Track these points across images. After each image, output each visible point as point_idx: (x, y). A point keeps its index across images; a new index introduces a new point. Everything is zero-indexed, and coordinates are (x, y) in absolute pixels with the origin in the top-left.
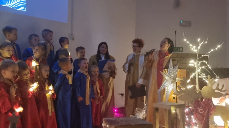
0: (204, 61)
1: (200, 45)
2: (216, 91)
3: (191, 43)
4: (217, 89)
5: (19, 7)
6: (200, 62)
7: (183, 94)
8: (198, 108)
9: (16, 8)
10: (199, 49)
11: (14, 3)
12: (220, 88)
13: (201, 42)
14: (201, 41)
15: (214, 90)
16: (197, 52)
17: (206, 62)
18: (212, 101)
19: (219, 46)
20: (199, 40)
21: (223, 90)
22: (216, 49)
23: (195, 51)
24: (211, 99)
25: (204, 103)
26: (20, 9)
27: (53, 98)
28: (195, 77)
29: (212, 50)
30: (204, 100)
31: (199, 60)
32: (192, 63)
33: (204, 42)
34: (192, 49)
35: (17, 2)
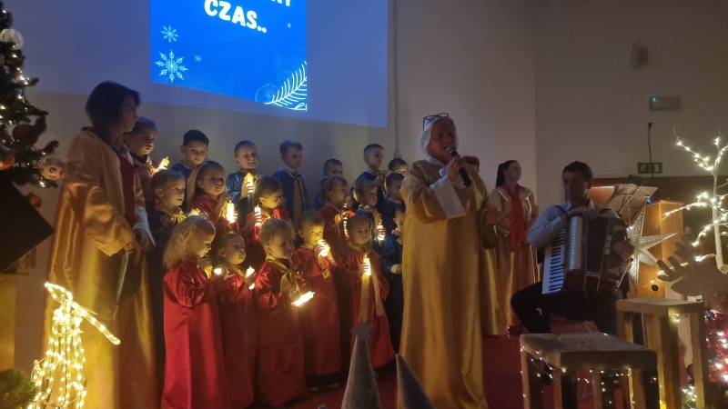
1: (721, 153)
3: (696, 149)
5: (295, 104)
6: (722, 198)
9: (290, 106)
10: (720, 165)
11: (286, 97)
13: (722, 145)
16: (714, 171)
20: (717, 141)
23: (710, 169)
26: (296, 108)
28: (711, 234)
32: (703, 200)
34: (701, 165)
35: (291, 95)
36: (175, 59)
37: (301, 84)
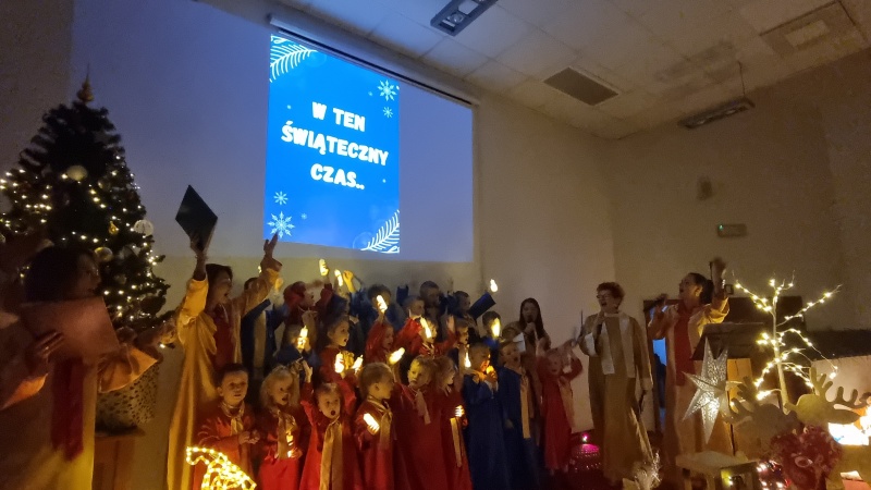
0: (793, 330)
1: (777, 293)
2: (837, 407)
3: (753, 290)
4: (839, 400)
5: (389, 248)
6: (782, 334)
7: (748, 418)
8: (793, 455)
9: (383, 250)
10: (777, 305)
11: (380, 242)
12: (847, 397)
14: (777, 285)
15: (830, 405)
16: (773, 311)
17: (799, 332)
18: (828, 434)
19: (828, 295)
20: (772, 283)
21: (856, 404)
22: (822, 301)
23: (768, 309)
24: (827, 427)
25: (807, 438)
26: (390, 251)
27: (463, 426)
29: (811, 304)
30: (805, 429)
31: (781, 329)
32: (766, 340)
33: (786, 286)
34: (759, 306)
35: (385, 240)
36: (284, 219)
37: (394, 230)
